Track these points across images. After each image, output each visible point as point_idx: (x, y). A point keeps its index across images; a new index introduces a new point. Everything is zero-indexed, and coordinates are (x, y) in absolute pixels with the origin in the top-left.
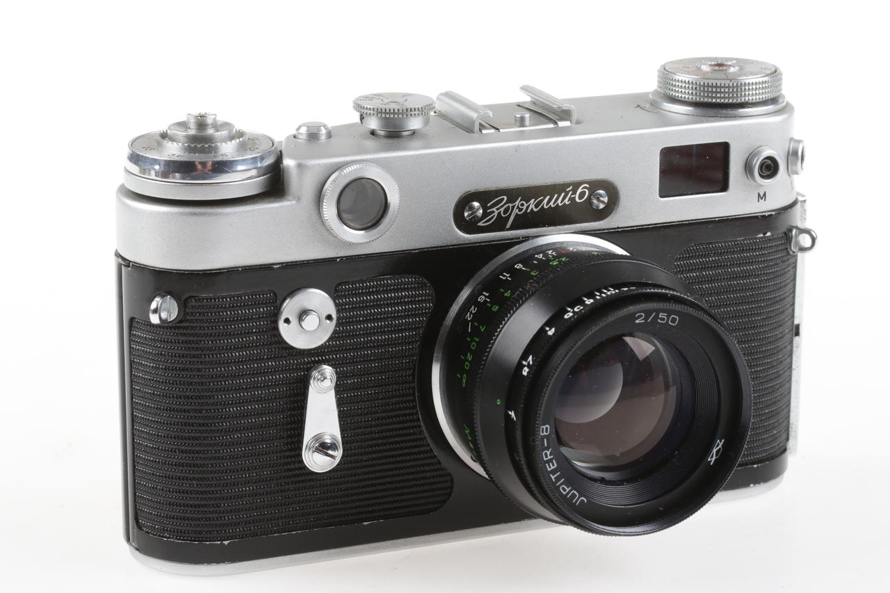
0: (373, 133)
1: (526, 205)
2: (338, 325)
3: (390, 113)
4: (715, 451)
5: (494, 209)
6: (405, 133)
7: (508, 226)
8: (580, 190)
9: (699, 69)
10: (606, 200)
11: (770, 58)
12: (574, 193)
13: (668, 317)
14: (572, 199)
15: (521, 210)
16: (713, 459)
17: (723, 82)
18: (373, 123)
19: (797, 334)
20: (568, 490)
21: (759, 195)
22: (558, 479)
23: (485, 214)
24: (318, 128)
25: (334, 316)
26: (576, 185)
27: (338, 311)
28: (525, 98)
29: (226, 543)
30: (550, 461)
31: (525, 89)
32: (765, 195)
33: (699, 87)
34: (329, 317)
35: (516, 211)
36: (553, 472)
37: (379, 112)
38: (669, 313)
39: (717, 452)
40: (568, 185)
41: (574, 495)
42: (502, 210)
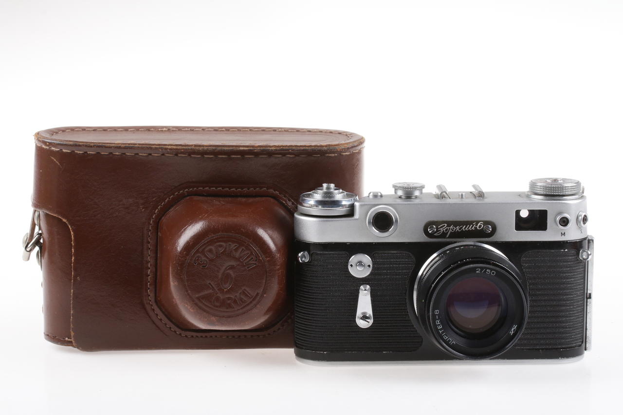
0: (400, 197)
1: (455, 229)
2: (372, 270)
3: (409, 189)
4: (513, 329)
5: (441, 229)
6: (413, 197)
7: (447, 236)
8: (479, 224)
9: (546, 181)
10: (491, 230)
11: (576, 178)
12: (477, 225)
13: (491, 271)
14: (476, 228)
15: (453, 230)
16: (512, 332)
17: (556, 186)
18: (400, 193)
19: (590, 297)
20: (447, 338)
21: (562, 233)
22: (442, 333)
23: (437, 231)
24: (377, 193)
25: (371, 266)
26: (477, 222)
27: (373, 264)
28: (473, 190)
29: (325, 353)
30: (439, 325)
31: (474, 186)
32: (564, 233)
33: (545, 188)
34: (369, 266)
35: (451, 230)
36: (441, 329)
37: (403, 188)
38: (491, 270)
39: (514, 330)
40: (474, 222)
41: (450, 340)
42: (445, 229)
